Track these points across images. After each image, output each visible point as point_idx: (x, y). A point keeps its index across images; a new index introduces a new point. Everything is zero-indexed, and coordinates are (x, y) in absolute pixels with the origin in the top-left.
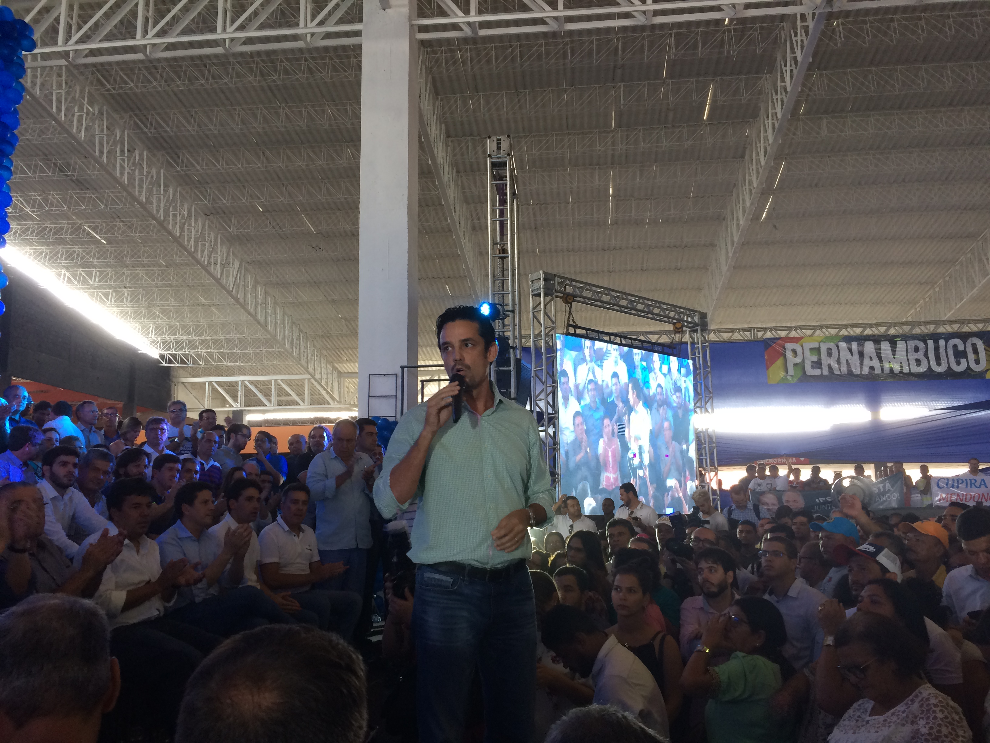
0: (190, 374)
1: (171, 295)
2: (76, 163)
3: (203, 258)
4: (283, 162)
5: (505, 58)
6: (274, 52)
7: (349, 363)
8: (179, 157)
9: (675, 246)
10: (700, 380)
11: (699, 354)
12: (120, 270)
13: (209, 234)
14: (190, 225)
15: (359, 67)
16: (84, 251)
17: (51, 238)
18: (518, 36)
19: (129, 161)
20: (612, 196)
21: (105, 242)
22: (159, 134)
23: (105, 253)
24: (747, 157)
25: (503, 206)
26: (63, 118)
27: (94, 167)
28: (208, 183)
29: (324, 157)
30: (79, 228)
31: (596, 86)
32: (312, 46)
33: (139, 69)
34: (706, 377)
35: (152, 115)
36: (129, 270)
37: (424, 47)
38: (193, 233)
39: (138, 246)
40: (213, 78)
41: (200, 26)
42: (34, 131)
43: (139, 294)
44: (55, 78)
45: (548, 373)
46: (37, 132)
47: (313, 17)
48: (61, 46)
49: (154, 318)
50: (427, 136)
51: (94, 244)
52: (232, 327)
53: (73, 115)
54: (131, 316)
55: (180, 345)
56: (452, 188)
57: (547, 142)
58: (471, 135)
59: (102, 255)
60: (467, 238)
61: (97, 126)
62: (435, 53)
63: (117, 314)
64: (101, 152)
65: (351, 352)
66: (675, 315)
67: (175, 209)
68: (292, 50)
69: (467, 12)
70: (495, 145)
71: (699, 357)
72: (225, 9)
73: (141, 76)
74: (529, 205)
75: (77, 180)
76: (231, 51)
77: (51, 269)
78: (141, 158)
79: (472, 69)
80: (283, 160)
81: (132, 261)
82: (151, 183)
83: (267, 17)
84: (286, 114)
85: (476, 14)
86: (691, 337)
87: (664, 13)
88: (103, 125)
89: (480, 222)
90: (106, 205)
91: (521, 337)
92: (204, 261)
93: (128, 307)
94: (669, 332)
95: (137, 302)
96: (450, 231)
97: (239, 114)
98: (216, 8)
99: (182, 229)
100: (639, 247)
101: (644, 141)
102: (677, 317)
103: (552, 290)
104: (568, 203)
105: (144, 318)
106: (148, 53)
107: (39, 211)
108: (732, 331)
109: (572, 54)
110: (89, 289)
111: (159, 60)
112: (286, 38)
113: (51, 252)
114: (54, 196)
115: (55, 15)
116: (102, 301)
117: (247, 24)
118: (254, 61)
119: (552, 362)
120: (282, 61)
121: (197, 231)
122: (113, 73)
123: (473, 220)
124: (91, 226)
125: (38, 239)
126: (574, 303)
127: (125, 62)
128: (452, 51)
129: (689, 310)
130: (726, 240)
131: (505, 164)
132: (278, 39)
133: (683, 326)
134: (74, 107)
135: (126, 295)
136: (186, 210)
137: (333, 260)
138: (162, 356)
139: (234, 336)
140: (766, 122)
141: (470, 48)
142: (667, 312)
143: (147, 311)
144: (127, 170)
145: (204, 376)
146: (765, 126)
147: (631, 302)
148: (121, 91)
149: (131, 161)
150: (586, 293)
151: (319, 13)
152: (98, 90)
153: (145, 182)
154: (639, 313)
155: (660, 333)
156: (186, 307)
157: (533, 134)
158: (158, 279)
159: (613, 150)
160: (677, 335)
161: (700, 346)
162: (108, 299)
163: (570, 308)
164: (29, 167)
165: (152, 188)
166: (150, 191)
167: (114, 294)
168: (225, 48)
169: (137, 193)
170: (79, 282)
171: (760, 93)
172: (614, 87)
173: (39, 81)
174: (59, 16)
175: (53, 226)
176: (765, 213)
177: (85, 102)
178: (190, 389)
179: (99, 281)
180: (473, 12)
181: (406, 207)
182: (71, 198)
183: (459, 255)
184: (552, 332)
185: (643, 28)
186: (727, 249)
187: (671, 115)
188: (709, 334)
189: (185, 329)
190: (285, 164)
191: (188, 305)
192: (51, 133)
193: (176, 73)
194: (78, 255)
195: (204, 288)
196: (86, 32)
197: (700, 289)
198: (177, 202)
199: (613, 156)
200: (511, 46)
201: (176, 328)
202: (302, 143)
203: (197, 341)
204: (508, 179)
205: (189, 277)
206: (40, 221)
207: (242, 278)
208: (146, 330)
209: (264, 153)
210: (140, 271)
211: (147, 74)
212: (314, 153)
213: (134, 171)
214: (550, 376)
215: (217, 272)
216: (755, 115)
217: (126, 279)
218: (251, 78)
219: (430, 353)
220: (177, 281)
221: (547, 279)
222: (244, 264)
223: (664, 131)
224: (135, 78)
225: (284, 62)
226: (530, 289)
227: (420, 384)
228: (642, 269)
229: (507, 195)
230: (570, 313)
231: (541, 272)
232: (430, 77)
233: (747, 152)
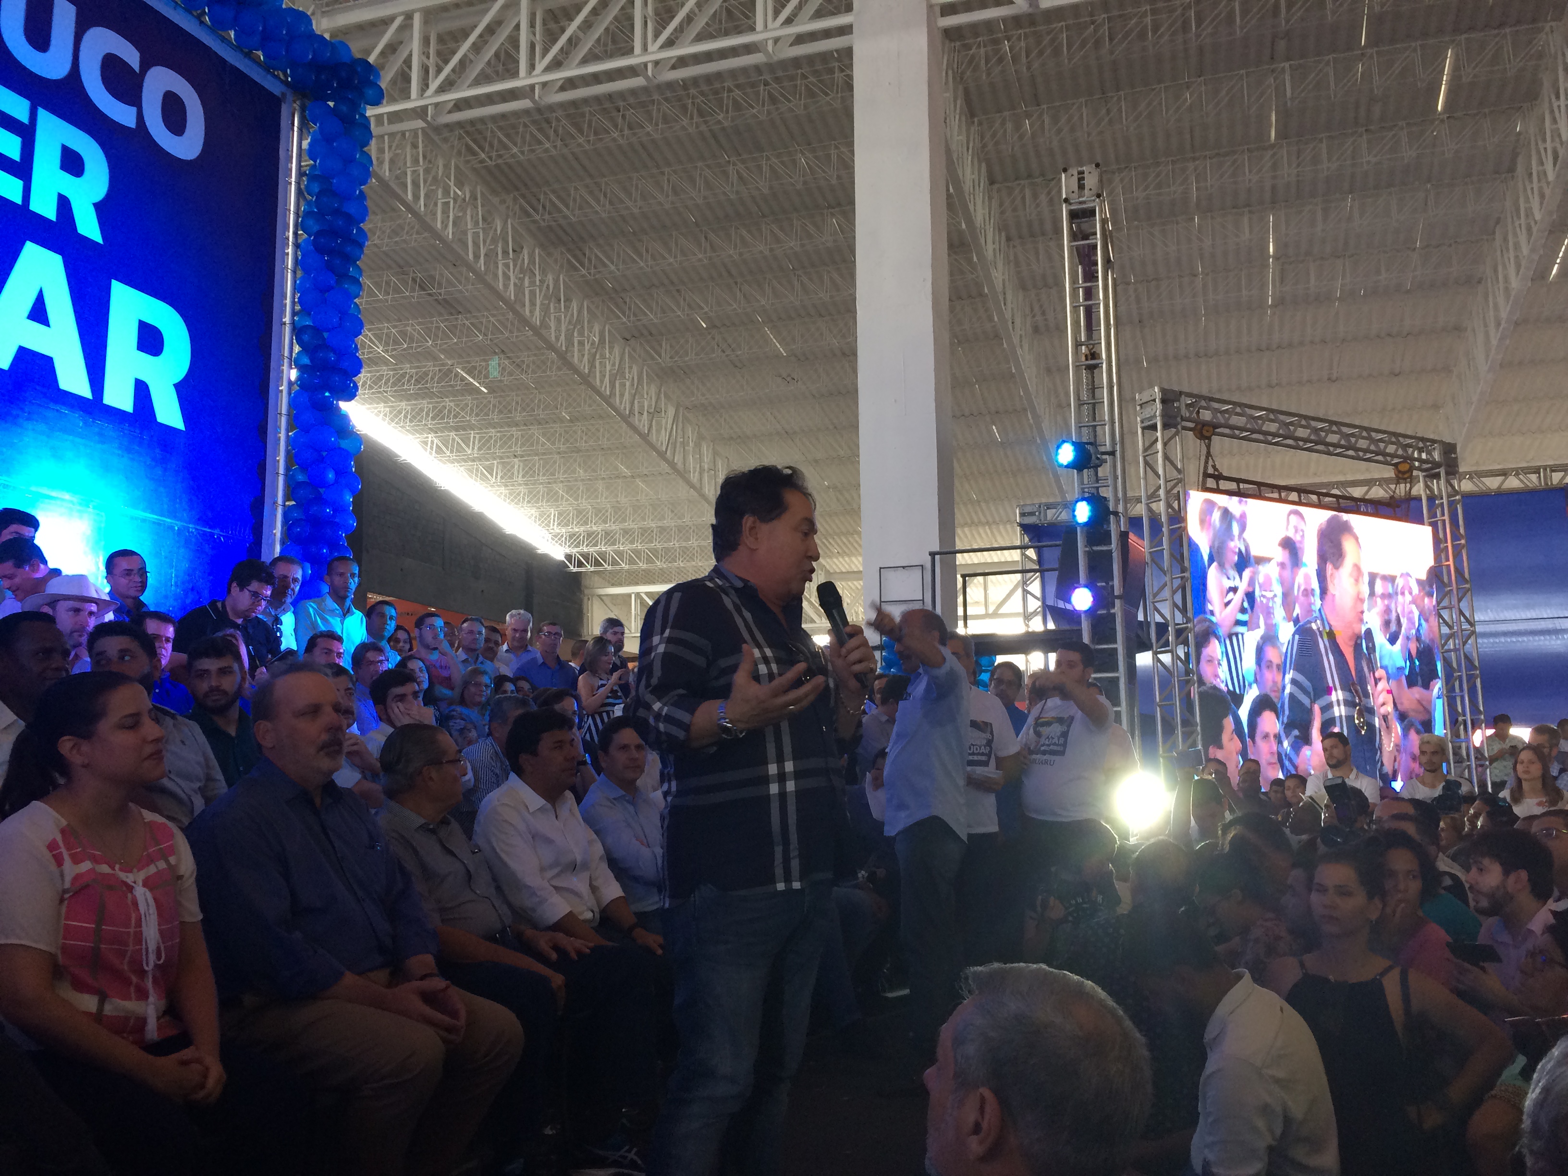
0: (609, 582)
1: (580, 464)
2: (441, 275)
3: (623, 406)
4: (735, 248)
5: (1083, 44)
6: (719, 75)
7: (843, 557)
8: (585, 255)
9: (1389, 335)
10: (1447, 559)
11: (1443, 515)
12: (507, 431)
13: (631, 368)
14: (603, 357)
15: (849, 86)
16: (457, 406)
17: (412, 389)
19: (515, 266)
20: (1273, 257)
21: (485, 391)
22: (556, 221)
23: (485, 406)
24: (1520, 169)
25: (1090, 281)
26: (422, 209)
27: (467, 279)
28: (625, 290)
29: (796, 235)
30: (450, 371)
31: (1241, 72)
32: (776, 59)
33: (525, 125)
34: (1457, 554)
35: (545, 193)
36: (520, 431)
37: (951, 40)
38: (608, 368)
39: (531, 394)
40: (630, 128)
41: (609, 48)
42: (384, 232)
43: (534, 465)
44: (408, 149)
45: (1172, 555)
46: (387, 234)
47: (776, 13)
48: (415, 100)
49: (556, 500)
50: (958, 185)
51: (470, 394)
52: (666, 509)
53: (436, 204)
54: (524, 499)
55: (594, 539)
56: (1000, 265)
57: (1158, 175)
58: (1030, 176)
59: (482, 410)
60: (1026, 347)
61: (469, 217)
62: (967, 47)
63: (505, 496)
64: (477, 257)
65: (844, 540)
66: (1397, 450)
67: (581, 334)
68: (744, 70)
70: (1074, 181)
71: (1444, 521)
72: (645, 17)
73: (528, 137)
74: (1128, 283)
75: (444, 299)
76: (656, 82)
77: (413, 434)
78: (532, 261)
79: (1029, 68)
80: (736, 246)
81: (524, 417)
82: (546, 297)
83: (707, 24)
84: (738, 173)
86: (1427, 486)
88: (477, 214)
89: (1046, 320)
90: (485, 335)
91: (1126, 500)
92: (625, 409)
93: (520, 485)
94: (1387, 480)
95: (532, 476)
96: (997, 336)
97: (669, 181)
98: (631, 19)
99: (592, 363)
100: (1324, 341)
101: (1330, 156)
102: (1400, 452)
103: (1176, 417)
104: (1195, 275)
105: (542, 501)
106: (537, 97)
107: (395, 349)
108: (1504, 473)
109: (1199, 22)
110: (465, 461)
111: (551, 108)
112: (734, 52)
113: (412, 410)
114: (414, 327)
115: (405, 55)
116: (484, 478)
117: (677, 38)
118: (688, 95)
120: (730, 90)
121: (614, 365)
122: (489, 135)
123: (1034, 316)
124: (466, 367)
125: (395, 391)
126: (1215, 439)
127: (503, 116)
128: (995, 42)
129: (1423, 439)
130: (1484, 318)
131: (1092, 212)
132: (723, 54)
133: (1412, 468)
134: (437, 190)
135: (516, 467)
136: (597, 335)
137: (814, 396)
138: (569, 557)
139: (669, 522)
140: (1555, 105)
141: (1025, 33)
142: (1382, 445)
143: (546, 489)
144: (513, 279)
145: (629, 584)
146: (1552, 112)
147: (1316, 431)
148: (500, 161)
149: (519, 264)
150: (1235, 420)
151: (784, 7)
152: (468, 162)
153: (538, 295)
154: (1329, 449)
155: (1369, 483)
156: (600, 482)
157: (1132, 165)
158: (559, 441)
159: (1274, 177)
160: (1402, 486)
161: (1445, 501)
162: (492, 475)
163: (1208, 447)
164: (378, 285)
165: (549, 304)
166: (545, 310)
167: (500, 467)
168: (646, 77)
169: (527, 313)
170: (452, 452)
171: (1540, 56)
172: (1273, 71)
173: (387, 156)
174: (410, 55)
175: (414, 371)
176: (1556, 266)
177: (452, 184)
178: (610, 605)
179: (480, 449)
181: (930, 297)
182: (438, 328)
183: (1012, 376)
184: (1179, 488)
186: (1487, 334)
187: (1377, 110)
188: (1460, 481)
189: (600, 514)
190: (738, 251)
191: (603, 479)
192: (407, 233)
193: (576, 125)
194: (450, 412)
195: (624, 451)
196: (448, 75)
197: (1436, 407)
198: (583, 322)
199: (1274, 188)
200: (1093, 23)
201: (588, 513)
202: (764, 216)
203: (616, 533)
204: (1098, 236)
205: (603, 436)
206: (396, 364)
207: (679, 431)
208: (546, 519)
209: (706, 238)
210: (535, 431)
211: (536, 132)
212: (782, 229)
213: (522, 280)
214: (1176, 559)
215: (644, 426)
216: (1532, 95)
217: (516, 444)
218: (685, 122)
219: (969, 537)
220: (586, 442)
221: (1168, 399)
222: (681, 409)
223: (1365, 137)
224: (519, 140)
225: (733, 91)
226: (1139, 419)
227: (960, 579)
228: (1329, 379)
229: (1097, 264)
230: (1209, 454)
231: (1156, 389)
232: (961, 87)
233: (1520, 160)
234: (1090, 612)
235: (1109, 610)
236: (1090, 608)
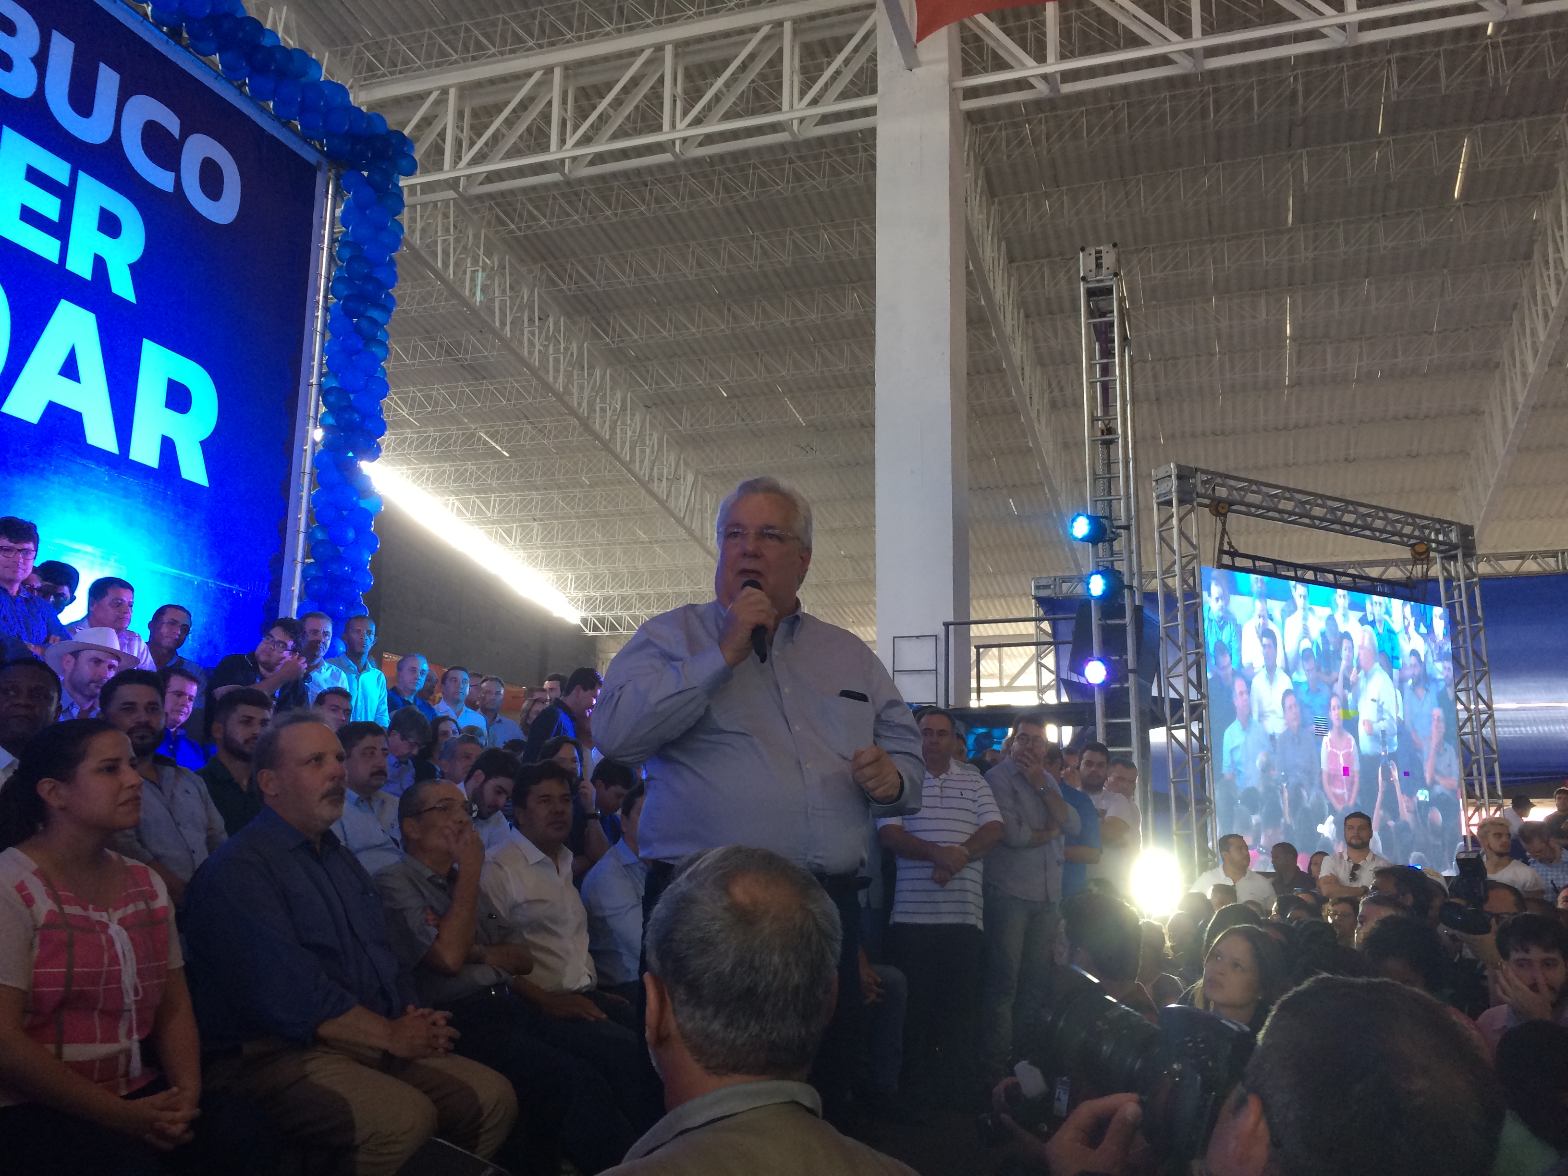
1: (598, 530)
2: (468, 341)
3: (643, 471)
4: (757, 320)
5: (1102, 129)
6: (745, 153)
8: (609, 323)
9: (1407, 418)
10: (1465, 641)
11: (1460, 597)
12: (528, 495)
13: (651, 435)
14: (624, 423)
15: (872, 165)
16: (479, 469)
17: (435, 452)
18: (1125, 89)
19: (540, 333)
20: (1291, 338)
21: (507, 455)
22: (581, 290)
23: (507, 470)
24: (1537, 257)
25: (1107, 358)
26: (451, 277)
27: (493, 346)
28: (648, 359)
29: (818, 308)
30: (473, 435)
31: (1259, 157)
32: (801, 138)
33: (554, 198)
34: (1475, 637)
35: (572, 263)
36: (540, 494)
37: (973, 123)
38: (629, 434)
39: (553, 458)
40: (657, 202)
41: (639, 124)
42: (413, 299)
43: (553, 529)
44: (440, 219)
45: (1187, 631)
46: (416, 301)
47: (803, 94)
48: (448, 172)
49: (574, 564)
50: (978, 262)
51: (492, 458)
52: (683, 575)
53: (465, 273)
54: (541, 562)
55: (610, 603)
56: (1019, 341)
57: (1175, 256)
58: (1049, 255)
59: (502, 474)
60: (1043, 421)
61: (496, 286)
62: (988, 130)
63: (524, 559)
64: (503, 324)
65: (860, 610)
66: (1413, 531)
67: (603, 401)
68: (770, 148)
69: (1041, 58)
70: (1092, 260)
71: (1461, 602)
72: (674, 96)
73: (557, 209)
74: (1145, 361)
75: (470, 365)
76: (684, 158)
77: (434, 496)
78: (557, 329)
79: (1049, 151)
80: (758, 316)
81: (545, 481)
82: (570, 364)
83: (734, 103)
84: (762, 247)
85: (1056, 59)
86: (1444, 568)
87: (1376, 24)
88: (505, 283)
89: (1064, 395)
90: (509, 400)
91: (1141, 575)
92: (644, 475)
93: (538, 548)
94: (1404, 562)
95: (550, 540)
96: (1015, 411)
97: (693, 254)
98: (660, 98)
99: (613, 430)
100: (1341, 422)
101: (1346, 241)
102: (1417, 533)
103: (1191, 493)
104: (1212, 355)
105: (560, 564)
106: (566, 171)
107: (420, 413)
108: (1522, 556)
109: (1217, 110)
110: (485, 524)
111: (580, 181)
112: (760, 130)
113: (435, 472)
114: (439, 391)
115: (439, 128)
116: (503, 541)
117: (705, 117)
118: (714, 172)
119: (1194, 614)
120: (755, 167)
121: (634, 432)
122: (519, 206)
123: (1052, 392)
124: (488, 432)
125: (419, 454)
126: (1231, 516)
128: (1015, 125)
129: (1439, 521)
130: (1502, 403)
131: (1109, 291)
132: (750, 132)
133: (1429, 550)
134: (466, 258)
135: (535, 530)
136: (619, 402)
137: (832, 466)
138: (585, 621)
139: (686, 588)
141: (1046, 117)
142: (1399, 526)
143: (564, 553)
144: (538, 346)
147: (1333, 510)
148: (529, 232)
149: (544, 332)
150: (1252, 498)
151: (810, 87)
152: (498, 232)
153: (562, 362)
154: (1346, 529)
155: (1386, 564)
156: (618, 546)
157: (1150, 246)
158: (579, 505)
159: (1291, 261)
160: (1419, 567)
161: (1462, 582)
162: (511, 538)
163: (1224, 524)
164: (405, 350)
165: (572, 371)
166: (569, 376)
167: (519, 530)
168: (674, 154)
169: (551, 379)
170: (472, 514)
171: (1557, 145)
172: (1290, 157)
173: (419, 225)
174: (444, 129)
175: (438, 434)
177: (481, 253)
179: (500, 512)
180: (1051, 56)
181: (949, 371)
182: (463, 392)
183: (1030, 450)
184: (1195, 564)
185: (1338, 54)
186: (1504, 418)
187: (1394, 195)
188: (1478, 563)
189: (617, 579)
190: (760, 322)
191: (621, 544)
192: (436, 300)
193: (604, 198)
194: (471, 474)
195: (643, 517)
196: (481, 148)
197: (1453, 489)
198: (606, 389)
199: (1291, 269)
200: (1112, 108)
201: (605, 577)
202: (786, 289)
203: (632, 598)
204: (1116, 314)
205: (623, 501)
206: (420, 427)
207: (698, 499)
208: (563, 583)
209: (729, 309)
210: (556, 495)
211: (565, 205)
212: (803, 302)
213: (546, 347)
214: (1191, 635)
215: (663, 492)
216: (1549, 183)
217: (536, 508)
218: (711, 197)
219: (985, 609)
220: (605, 507)
221: (1184, 475)
222: (700, 477)
223: (1381, 222)
224: (548, 212)
225: (759, 168)
226: (1154, 494)
227: (973, 651)
228: (1346, 459)
229: (1113, 341)
230: (1224, 532)
231: (1172, 466)
232: (982, 169)
233: (1537, 248)
234: (1104, 686)
235: (1122, 684)
236: (1103, 682)
